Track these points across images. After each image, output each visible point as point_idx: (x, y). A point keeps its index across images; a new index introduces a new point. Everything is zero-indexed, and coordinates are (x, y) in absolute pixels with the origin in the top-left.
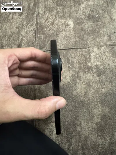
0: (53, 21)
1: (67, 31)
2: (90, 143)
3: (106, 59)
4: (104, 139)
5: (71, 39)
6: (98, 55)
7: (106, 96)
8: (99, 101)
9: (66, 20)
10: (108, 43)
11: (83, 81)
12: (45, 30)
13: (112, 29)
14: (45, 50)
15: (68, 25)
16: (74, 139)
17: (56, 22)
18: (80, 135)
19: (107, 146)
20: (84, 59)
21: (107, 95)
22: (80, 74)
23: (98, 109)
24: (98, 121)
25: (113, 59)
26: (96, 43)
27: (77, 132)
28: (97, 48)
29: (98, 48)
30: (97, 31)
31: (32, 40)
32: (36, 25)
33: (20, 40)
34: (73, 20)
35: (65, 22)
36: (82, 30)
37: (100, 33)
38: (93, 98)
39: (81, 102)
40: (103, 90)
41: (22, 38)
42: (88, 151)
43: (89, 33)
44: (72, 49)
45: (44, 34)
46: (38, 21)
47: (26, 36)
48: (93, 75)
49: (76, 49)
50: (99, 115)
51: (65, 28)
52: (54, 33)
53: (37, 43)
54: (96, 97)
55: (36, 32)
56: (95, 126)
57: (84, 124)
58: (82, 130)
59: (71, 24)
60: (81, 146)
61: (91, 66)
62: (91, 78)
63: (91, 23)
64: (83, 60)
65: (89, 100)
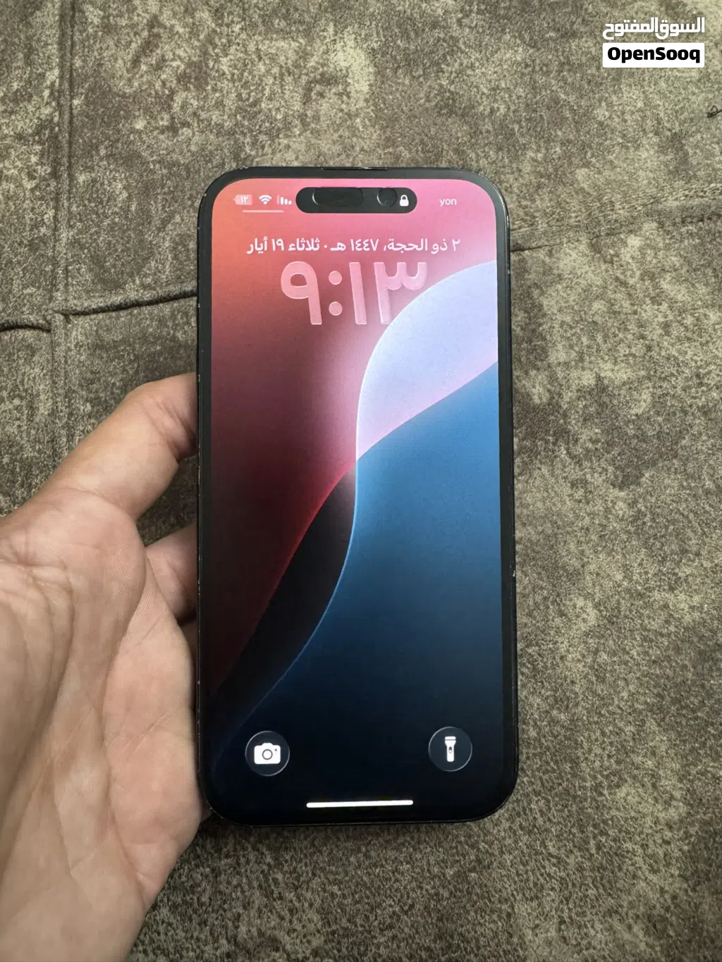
9: (311, 41)
15: (329, 80)
17: (224, 60)
34: (367, 37)
35: (304, 55)
36: (450, 107)
43: (502, 129)
46: (78, 63)
51: (307, 100)
59: (355, 68)
61: (554, 398)
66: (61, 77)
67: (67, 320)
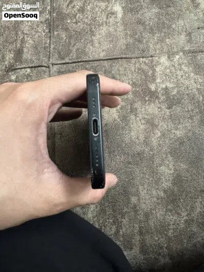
0: (84, 5)
1: (111, 24)
2: (154, 223)
3: (182, 76)
4: (176, 215)
5: (118, 39)
6: (168, 70)
7: (182, 143)
8: (169, 152)
9: (109, 3)
10: (187, 49)
11: (141, 117)
12: (67, 23)
13: (195, 22)
14: (70, 61)
15: (113, 13)
16: (126, 218)
17: (89, 7)
18: (136, 211)
19: (182, 226)
20: (144, 77)
21: (184, 142)
22: (136, 104)
23: (168, 165)
24: (167, 186)
25: (196, 77)
26: (165, 47)
27: (132, 206)
28: (166, 57)
29: (169, 57)
30: (168, 26)
31: (44, 41)
32: (50, 13)
33: (19, 41)
34: (122, 4)
35: (107, 7)
36: (139, 22)
37: (172, 29)
38: (160, 146)
39: (138, 154)
40: (178, 132)
41: (24, 38)
42: (149, 236)
43: (151, 29)
44: (120, 60)
45: (67, 29)
46: (55, 5)
47: (32, 33)
48: (159, 106)
49: (128, 58)
50: (170, 176)
51: (107, 18)
52: (87, 28)
53: (54, 48)
54: (164, 145)
55: (50, 25)
56: (162, 194)
57: (143, 193)
58: (139, 202)
59: (119, 11)
60: (138, 228)
61: (156, 89)
62: (156, 111)
63: (156, 10)
64: (141, 79)
65: (151, 150)
66: (51, 8)
67: (53, 66)
